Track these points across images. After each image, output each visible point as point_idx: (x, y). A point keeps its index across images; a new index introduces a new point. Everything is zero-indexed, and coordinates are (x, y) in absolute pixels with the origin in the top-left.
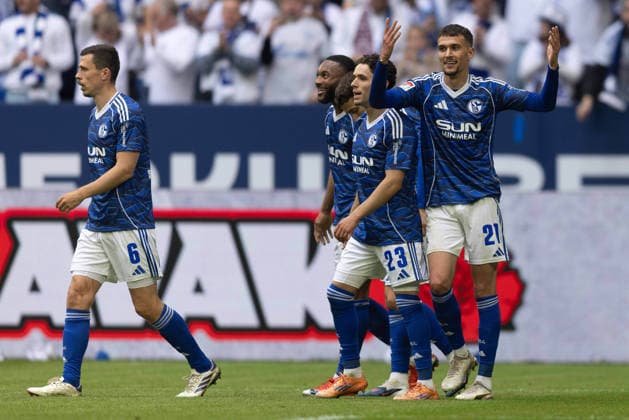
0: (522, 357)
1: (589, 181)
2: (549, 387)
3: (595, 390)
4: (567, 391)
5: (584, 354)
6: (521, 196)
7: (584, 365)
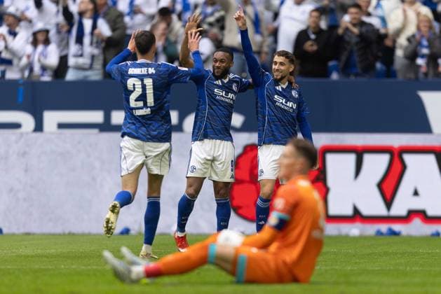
0: (22, 230)
1: (61, 126)
2: (37, 249)
3: (64, 251)
4: (48, 251)
5: (58, 230)
6: (22, 134)
7: (60, 235)
